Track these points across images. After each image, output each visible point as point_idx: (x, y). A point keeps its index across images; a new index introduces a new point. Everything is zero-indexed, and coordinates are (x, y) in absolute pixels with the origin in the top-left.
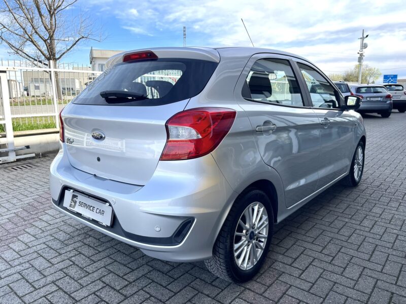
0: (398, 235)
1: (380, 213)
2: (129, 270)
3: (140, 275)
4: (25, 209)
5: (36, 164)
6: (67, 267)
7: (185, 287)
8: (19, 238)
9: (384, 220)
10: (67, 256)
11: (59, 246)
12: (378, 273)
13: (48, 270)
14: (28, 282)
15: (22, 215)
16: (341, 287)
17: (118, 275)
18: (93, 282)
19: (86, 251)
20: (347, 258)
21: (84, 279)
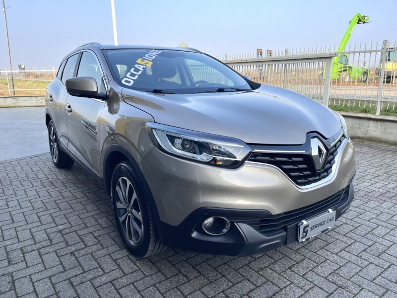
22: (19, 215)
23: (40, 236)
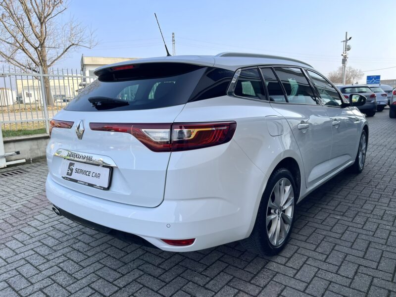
0: (391, 231)
1: (372, 209)
2: (119, 275)
3: (131, 280)
4: (13, 214)
5: (26, 170)
6: (55, 274)
7: (177, 291)
8: (6, 244)
9: (376, 217)
10: (55, 262)
11: (47, 252)
12: (374, 270)
13: (35, 277)
14: (14, 290)
15: (11, 222)
16: (337, 286)
17: (107, 281)
18: (82, 289)
19: (75, 256)
20: (341, 256)
21: (72, 285)
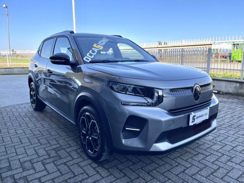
22: (25, 139)
23: (42, 152)
